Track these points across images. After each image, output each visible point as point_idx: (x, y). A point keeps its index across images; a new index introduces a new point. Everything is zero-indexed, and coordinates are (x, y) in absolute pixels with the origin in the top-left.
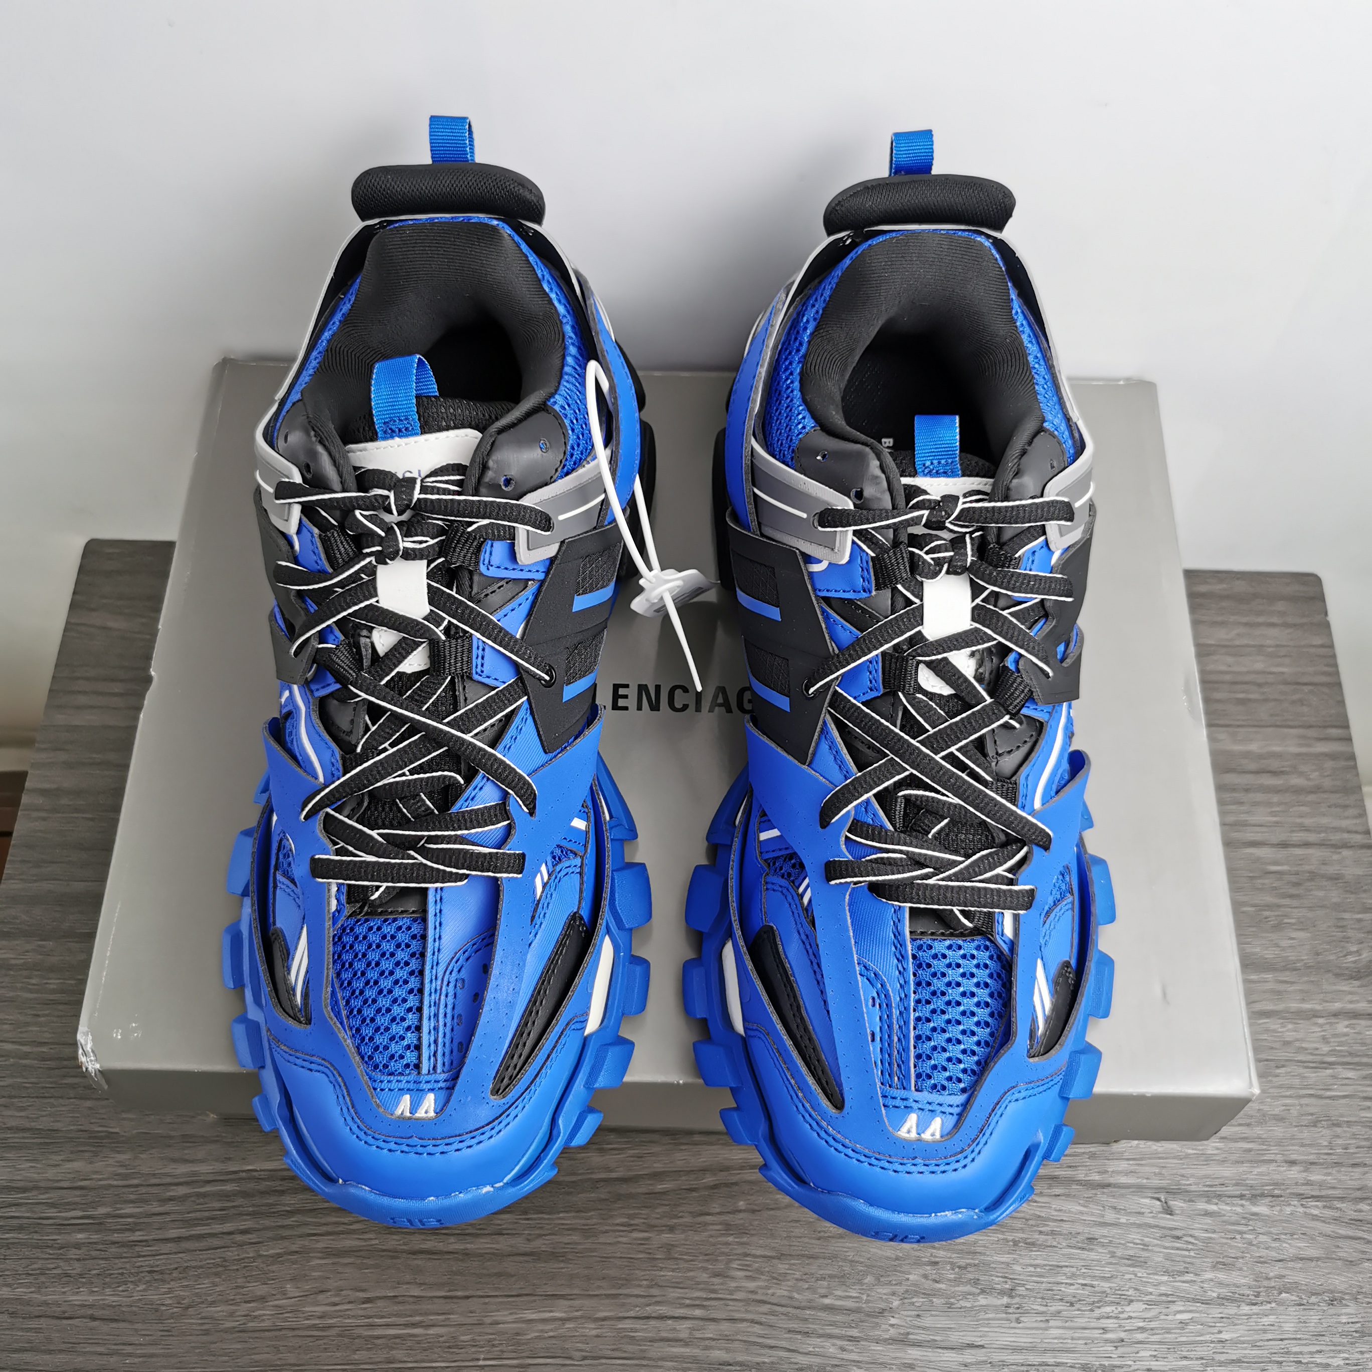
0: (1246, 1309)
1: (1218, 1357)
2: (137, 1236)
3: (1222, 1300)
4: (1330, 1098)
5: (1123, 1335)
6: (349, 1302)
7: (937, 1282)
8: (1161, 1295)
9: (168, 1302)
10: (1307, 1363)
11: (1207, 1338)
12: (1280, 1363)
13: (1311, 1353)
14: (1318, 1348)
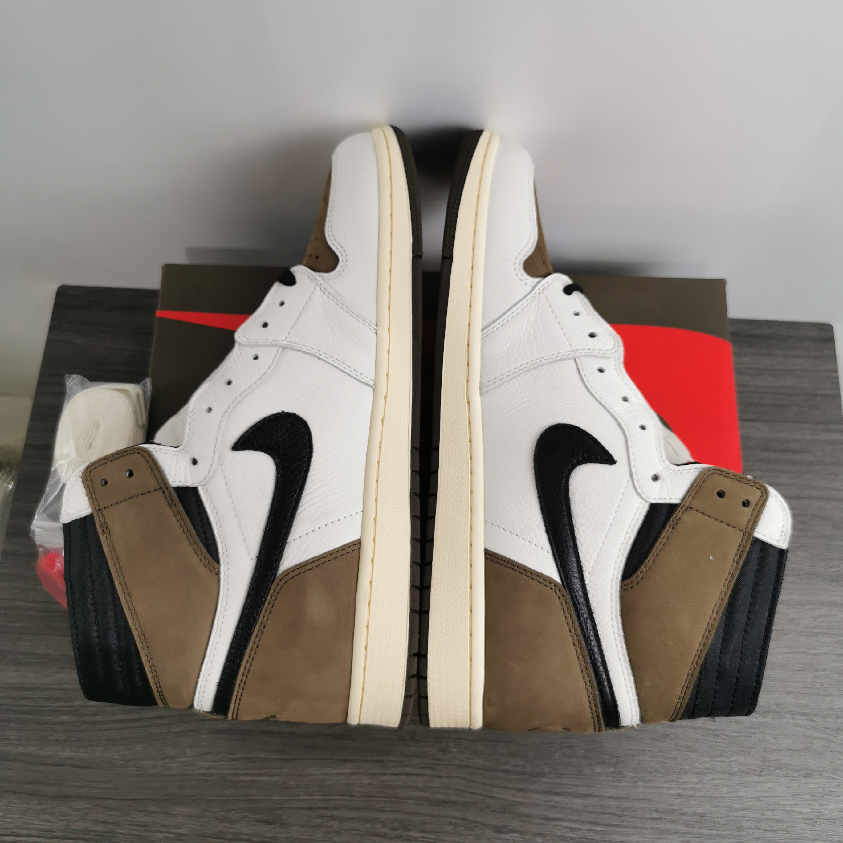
0: (756, 779)
1: (736, 806)
2: (98, 718)
3: (742, 773)
4: (814, 654)
5: (679, 791)
6: (224, 760)
7: (571, 757)
8: (705, 769)
9: (117, 757)
10: (789, 811)
11: (731, 795)
12: (773, 810)
13: (791, 805)
14: (796, 802)
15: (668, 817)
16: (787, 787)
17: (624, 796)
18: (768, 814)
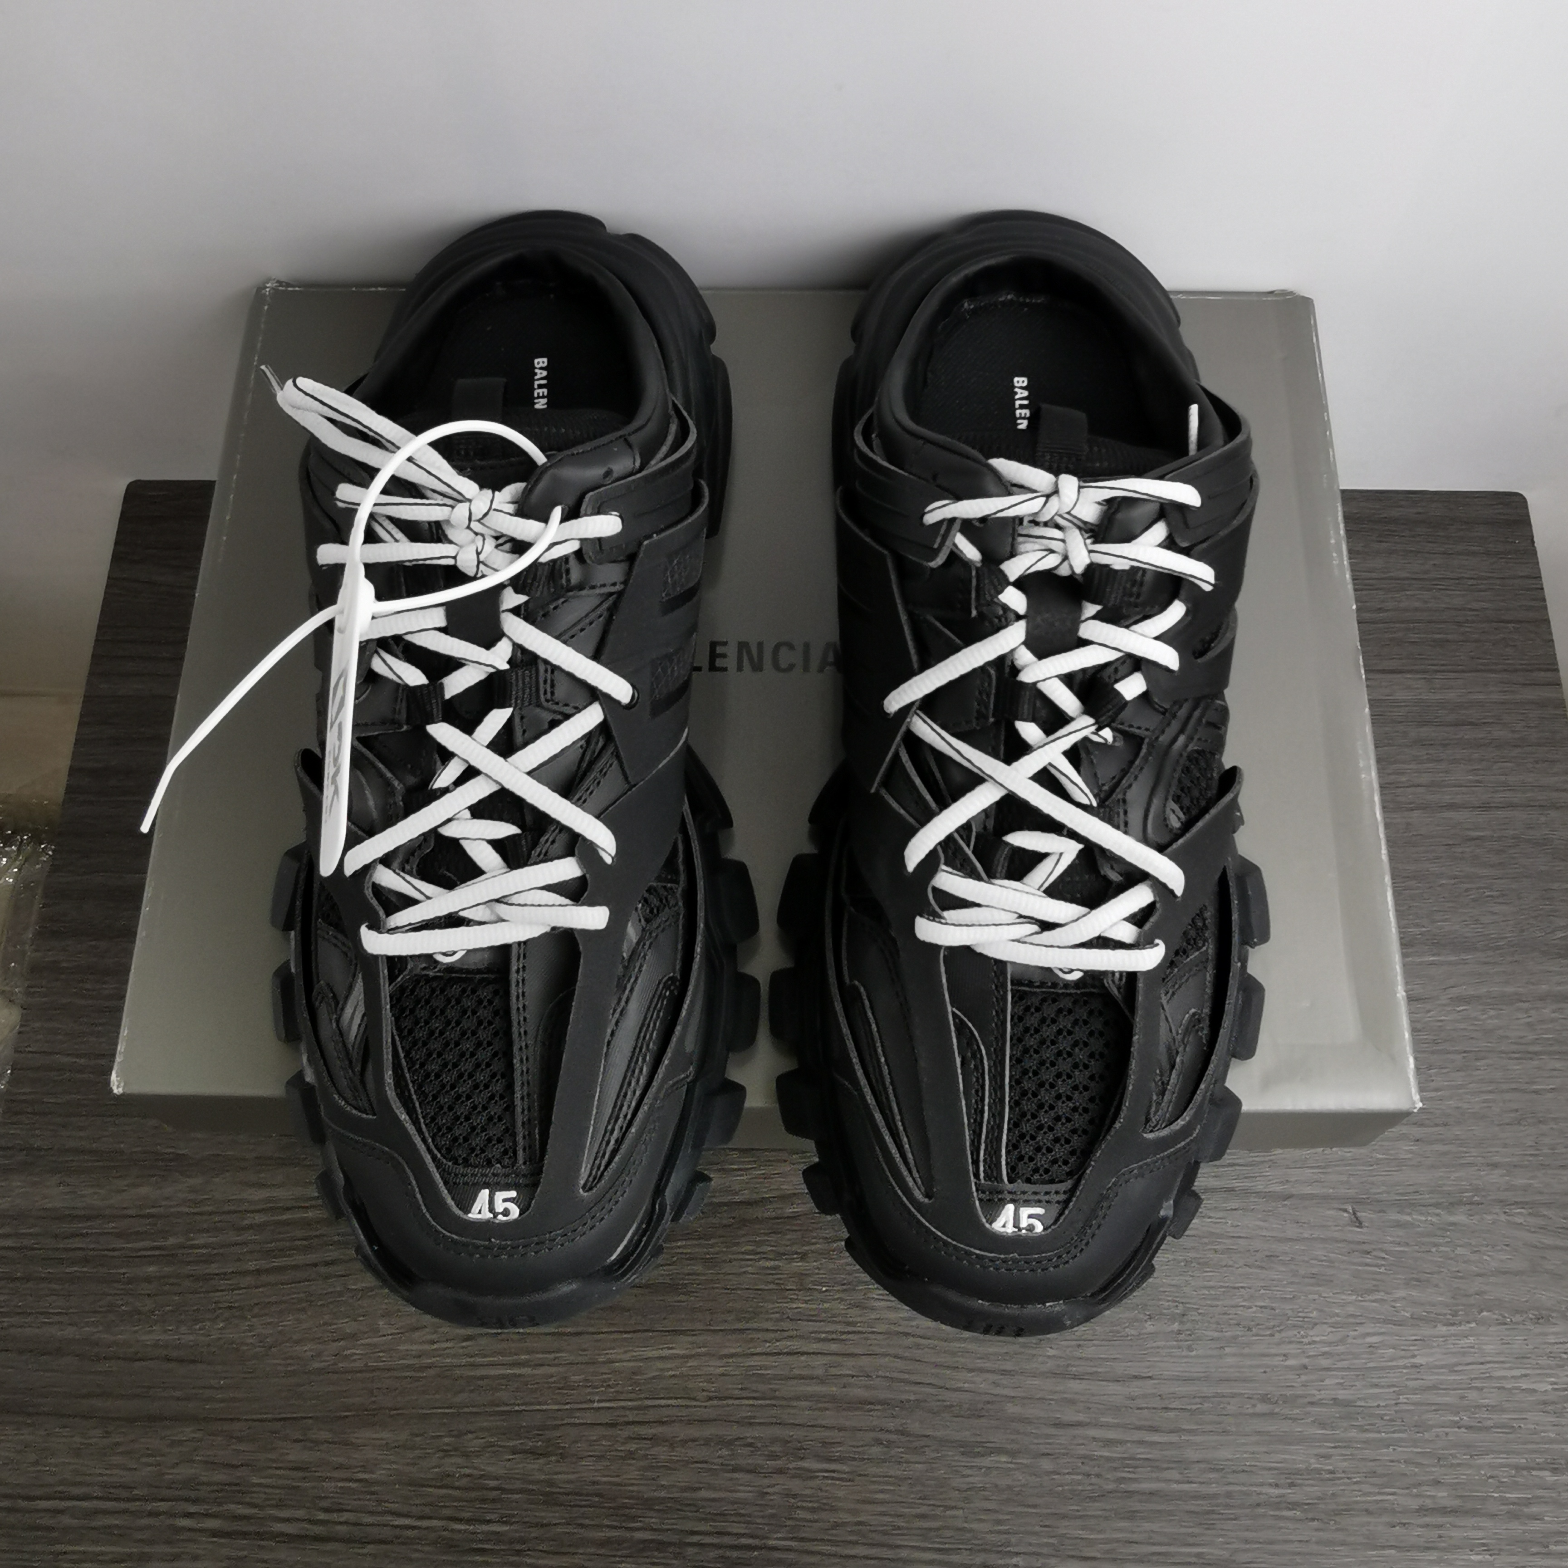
15: (1286, 1411)
16: (1503, 1344)
17: (1202, 1375)
18: (1473, 1395)
